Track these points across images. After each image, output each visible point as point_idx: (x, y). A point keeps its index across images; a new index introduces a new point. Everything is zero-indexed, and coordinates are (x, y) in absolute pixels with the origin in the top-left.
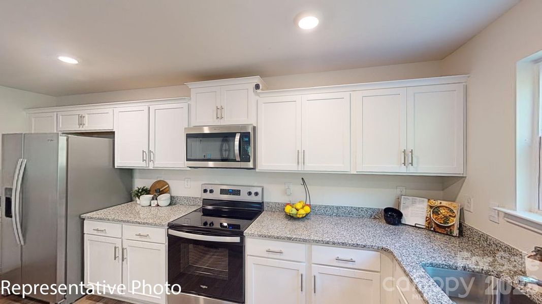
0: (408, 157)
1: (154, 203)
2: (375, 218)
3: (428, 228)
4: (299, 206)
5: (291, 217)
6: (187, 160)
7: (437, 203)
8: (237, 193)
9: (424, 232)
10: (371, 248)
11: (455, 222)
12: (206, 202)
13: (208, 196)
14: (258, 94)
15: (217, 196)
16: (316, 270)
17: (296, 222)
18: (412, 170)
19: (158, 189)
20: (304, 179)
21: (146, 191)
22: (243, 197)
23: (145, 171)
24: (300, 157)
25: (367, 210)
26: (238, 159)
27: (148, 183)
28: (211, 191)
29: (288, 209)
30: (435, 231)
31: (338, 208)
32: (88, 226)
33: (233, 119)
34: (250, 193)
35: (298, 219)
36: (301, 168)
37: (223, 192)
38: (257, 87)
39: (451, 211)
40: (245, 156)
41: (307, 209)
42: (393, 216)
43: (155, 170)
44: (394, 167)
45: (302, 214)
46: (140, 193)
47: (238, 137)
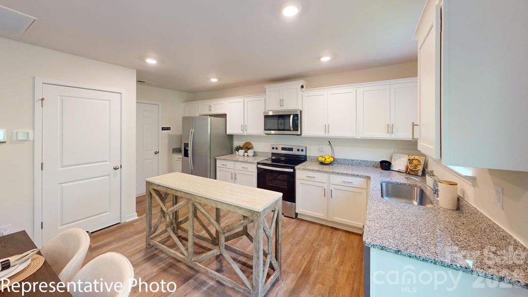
0: (390, 128)
1: (246, 154)
2: (376, 167)
3: (406, 172)
4: (327, 157)
5: (322, 163)
6: (265, 130)
7: (412, 157)
8: (291, 149)
9: (404, 174)
10: (361, 177)
11: (420, 168)
12: (273, 154)
13: (275, 151)
14: (303, 91)
15: (280, 151)
16: (332, 187)
17: (325, 166)
18: (393, 137)
19: (247, 147)
20: (330, 141)
21: (242, 148)
22: (295, 152)
23: (240, 137)
24: (327, 128)
25: (371, 162)
26: (292, 129)
27: (241, 144)
28: (277, 148)
29: (320, 159)
30: (409, 173)
31: (352, 160)
32: (219, 163)
33: (289, 106)
34: (298, 150)
35: (326, 164)
36: (327, 135)
37: (283, 149)
38: (302, 87)
39: (419, 161)
40: (296, 127)
41: (332, 159)
42: (386, 165)
43: (247, 136)
44: (383, 135)
45: (328, 161)
46: (238, 149)
47: (292, 117)
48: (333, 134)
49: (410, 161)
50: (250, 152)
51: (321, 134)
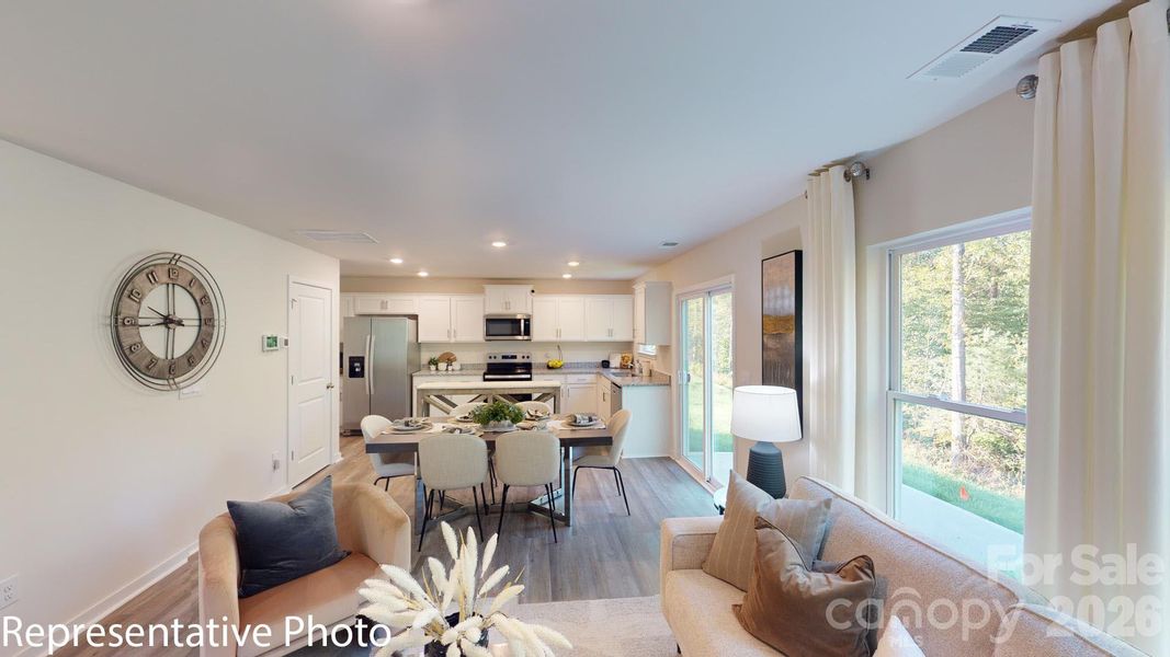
0: (610, 332)
1: (450, 368)
2: (599, 367)
5: (549, 368)
6: (486, 335)
7: (623, 355)
8: (515, 357)
11: (629, 363)
12: (489, 365)
13: (493, 361)
14: (533, 296)
15: (499, 360)
18: (613, 339)
19: (450, 359)
20: (559, 346)
21: (439, 361)
22: (518, 360)
24: (558, 333)
25: (593, 362)
26: (522, 334)
28: (495, 357)
29: (550, 364)
32: (415, 379)
33: (518, 311)
34: (523, 357)
36: (558, 339)
37: (504, 357)
38: (533, 291)
39: (629, 357)
40: (527, 332)
41: (561, 363)
42: (606, 364)
43: (448, 344)
44: (605, 338)
45: (559, 364)
46: (434, 362)
47: (522, 321)
48: (564, 337)
49: (623, 358)
50: (456, 366)
51: (553, 338)
